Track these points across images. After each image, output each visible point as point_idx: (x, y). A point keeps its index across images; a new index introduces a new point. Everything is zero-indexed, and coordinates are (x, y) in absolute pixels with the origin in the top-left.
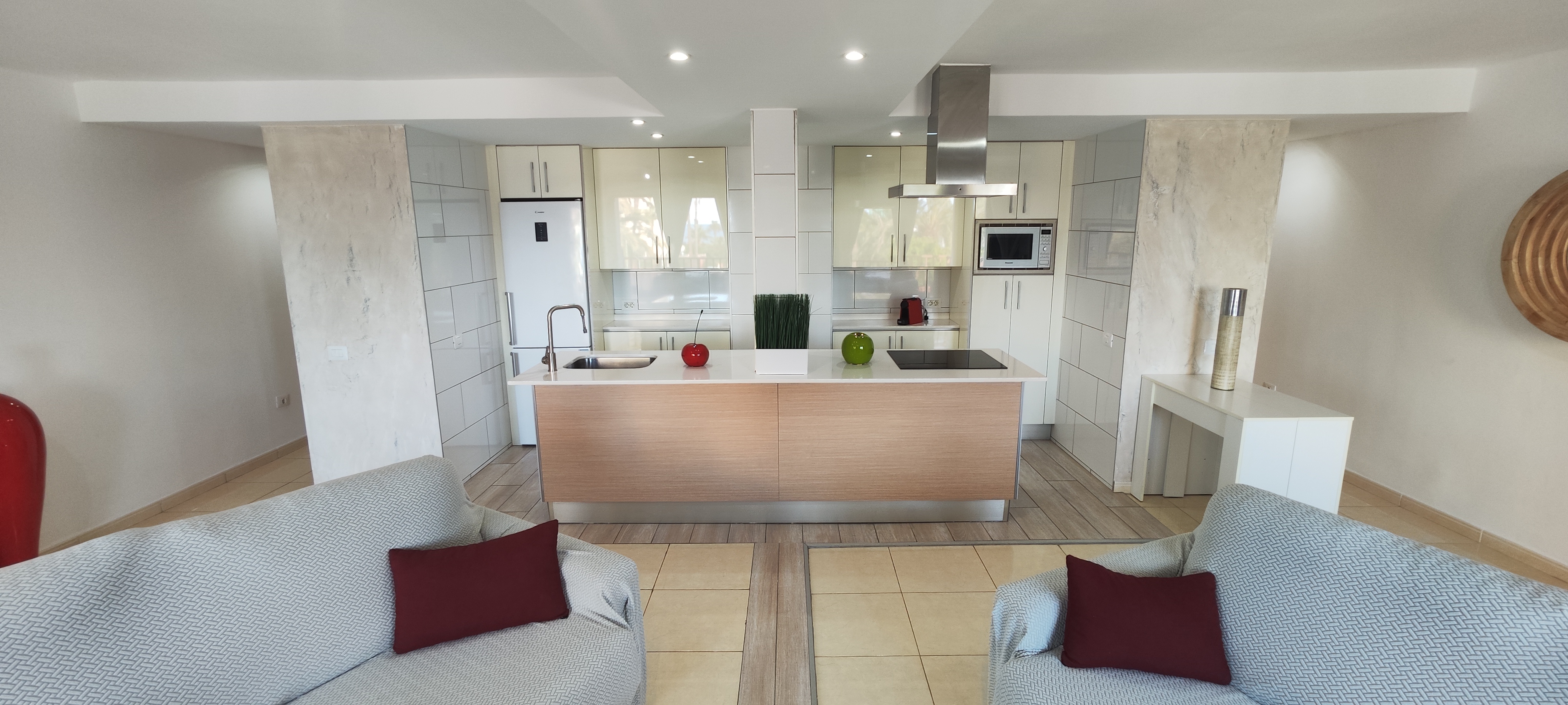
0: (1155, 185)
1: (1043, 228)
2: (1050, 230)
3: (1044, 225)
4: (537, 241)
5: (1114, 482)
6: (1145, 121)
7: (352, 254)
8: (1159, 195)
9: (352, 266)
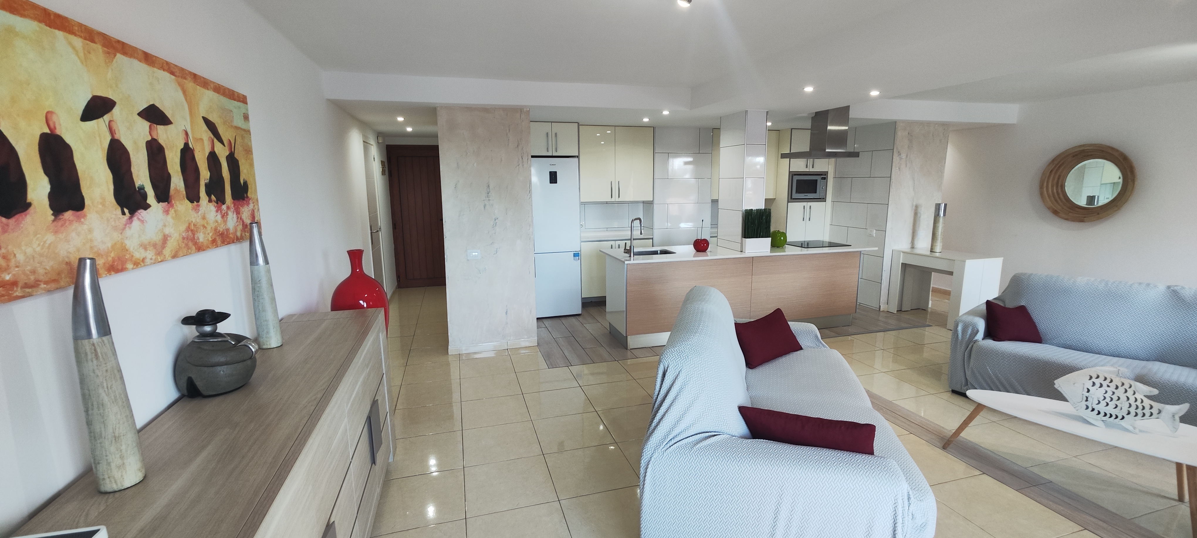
0: (899, 154)
1: (822, 176)
2: (825, 178)
3: (822, 175)
4: (550, 183)
5: (880, 306)
6: (896, 122)
7: (489, 189)
8: (901, 159)
9: (488, 197)
